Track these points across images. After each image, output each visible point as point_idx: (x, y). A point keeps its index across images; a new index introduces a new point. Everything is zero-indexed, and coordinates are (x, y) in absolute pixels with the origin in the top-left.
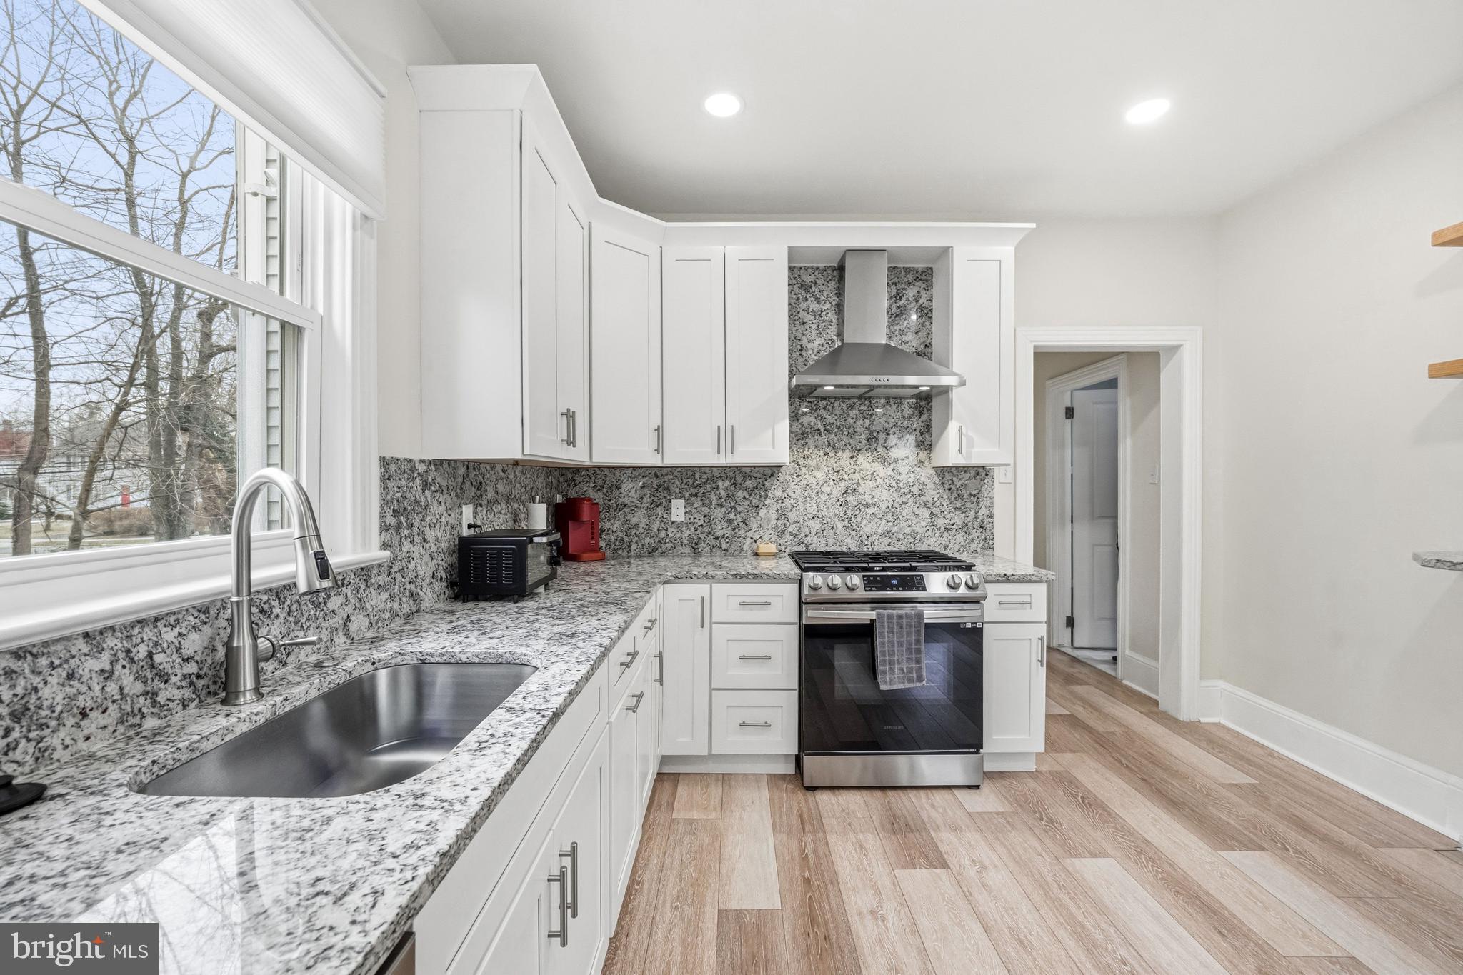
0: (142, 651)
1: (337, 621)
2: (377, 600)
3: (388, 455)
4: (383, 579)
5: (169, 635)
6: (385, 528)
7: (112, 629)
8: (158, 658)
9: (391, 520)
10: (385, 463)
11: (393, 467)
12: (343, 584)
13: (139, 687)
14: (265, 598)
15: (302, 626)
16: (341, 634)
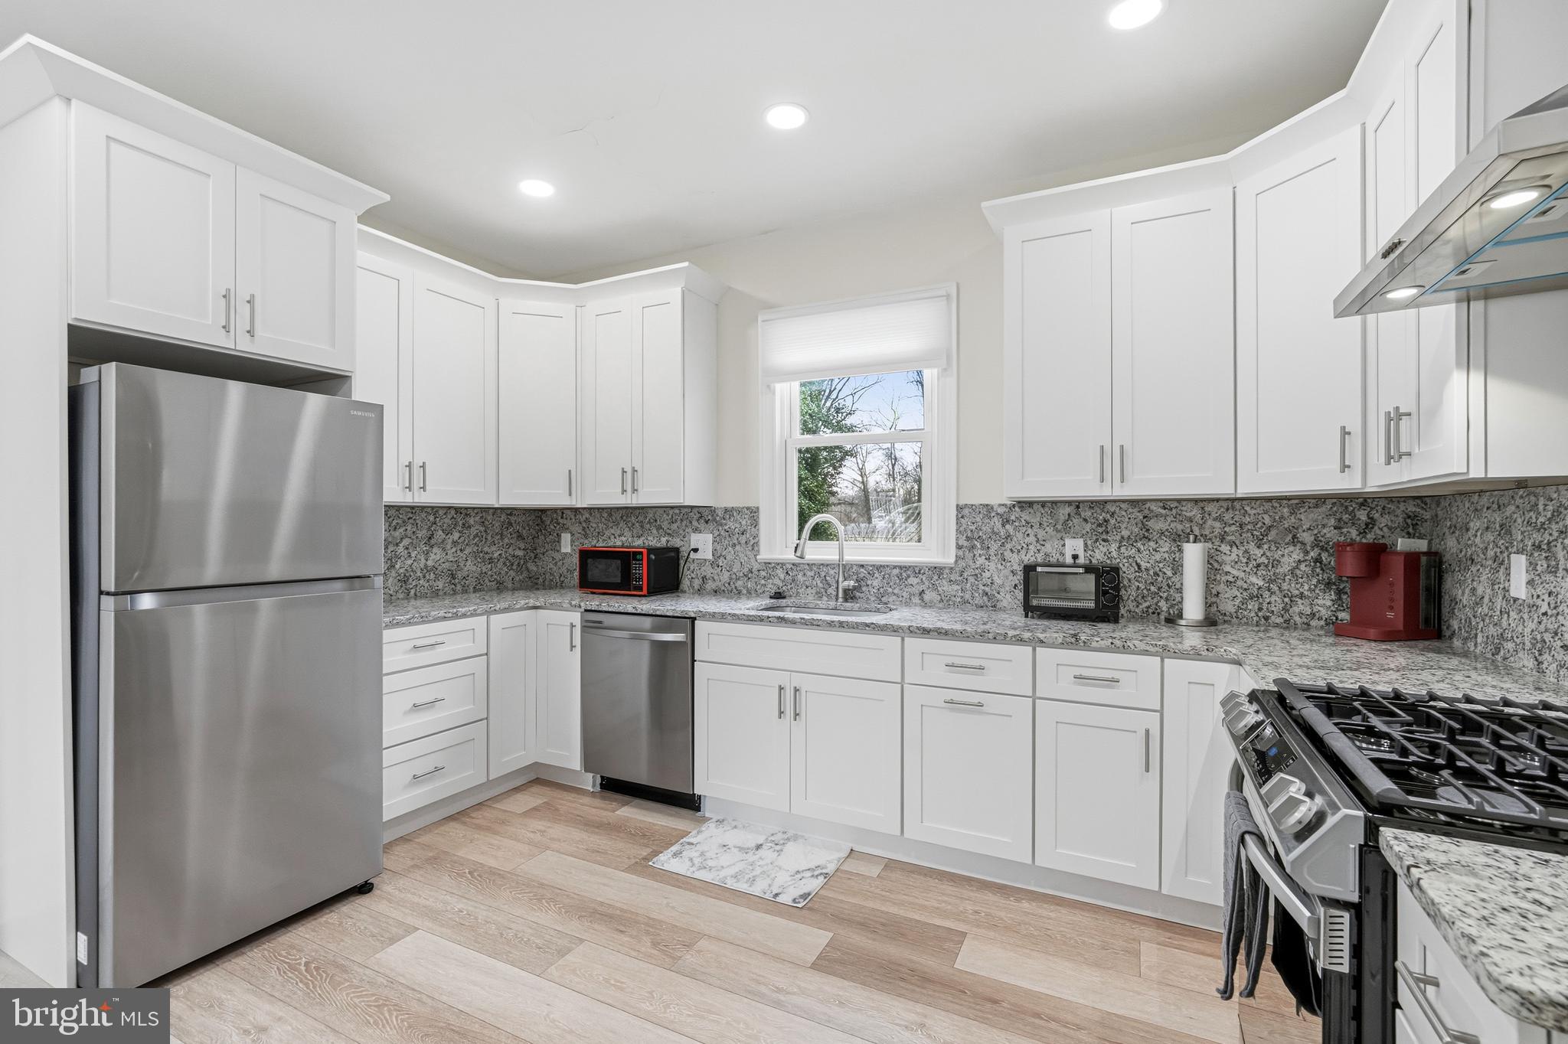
0: (823, 574)
1: (916, 590)
2: (945, 587)
3: (962, 502)
4: (955, 577)
5: (832, 572)
6: (959, 547)
7: (815, 564)
8: (828, 578)
9: (963, 542)
10: (959, 508)
11: (966, 511)
12: (919, 573)
13: (820, 585)
14: (871, 568)
15: (891, 587)
16: (917, 598)
